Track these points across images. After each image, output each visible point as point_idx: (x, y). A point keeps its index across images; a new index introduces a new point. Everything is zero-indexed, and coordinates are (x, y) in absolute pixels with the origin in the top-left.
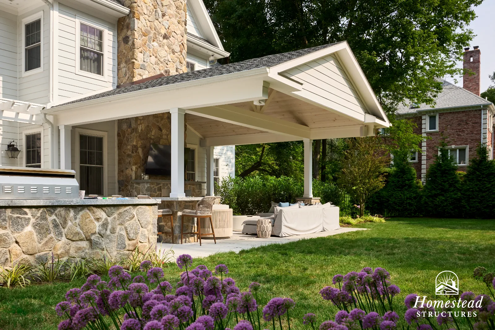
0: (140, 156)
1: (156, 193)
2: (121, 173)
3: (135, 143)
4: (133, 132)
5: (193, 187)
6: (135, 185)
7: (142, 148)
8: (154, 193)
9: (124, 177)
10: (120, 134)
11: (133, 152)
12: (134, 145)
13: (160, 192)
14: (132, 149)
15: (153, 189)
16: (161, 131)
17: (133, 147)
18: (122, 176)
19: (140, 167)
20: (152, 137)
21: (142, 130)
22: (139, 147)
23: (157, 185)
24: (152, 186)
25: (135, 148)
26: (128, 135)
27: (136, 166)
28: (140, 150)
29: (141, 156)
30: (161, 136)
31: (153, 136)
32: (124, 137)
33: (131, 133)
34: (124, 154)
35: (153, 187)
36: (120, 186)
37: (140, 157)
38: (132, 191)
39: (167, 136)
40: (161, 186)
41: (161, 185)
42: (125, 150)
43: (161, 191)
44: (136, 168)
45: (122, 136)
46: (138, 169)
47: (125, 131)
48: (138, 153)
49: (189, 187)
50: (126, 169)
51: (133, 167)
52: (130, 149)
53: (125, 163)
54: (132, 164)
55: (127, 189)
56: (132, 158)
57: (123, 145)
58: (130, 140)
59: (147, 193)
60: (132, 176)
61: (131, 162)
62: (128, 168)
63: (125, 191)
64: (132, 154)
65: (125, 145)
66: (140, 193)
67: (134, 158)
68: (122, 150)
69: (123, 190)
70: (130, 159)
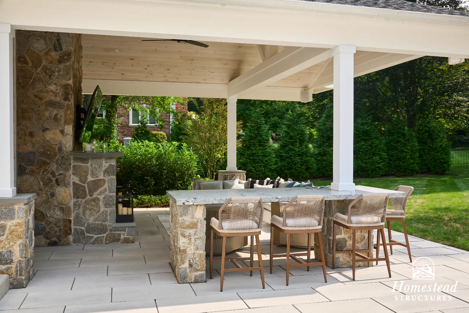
2: (28, 138)
9: (38, 145)
17: (65, 89)
18: (29, 144)
26: (50, 63)
33: (60, 61)
34: (36, 99)
38: (61, 174)
42: (41, 91)
45: (30, 64)
47: (42, 53)
50: (43, 131)
51: (66, 127)
52: (58, 91)
53: (40, 119)
54: (62, 122)
55: (47, 169)
56: (64, 110)
57: (32, 80)
58: (57, 74)
59: (109, 177)
60: (61, 145)
61: (59, 117)
62: (49, 128)
63: (41, 174)
64: (62, 101)
65: (41, 83)
66: (87, 178)
67: (71, 111)
68: (32, 91)
69: (32, 173)
70: (58, 111)
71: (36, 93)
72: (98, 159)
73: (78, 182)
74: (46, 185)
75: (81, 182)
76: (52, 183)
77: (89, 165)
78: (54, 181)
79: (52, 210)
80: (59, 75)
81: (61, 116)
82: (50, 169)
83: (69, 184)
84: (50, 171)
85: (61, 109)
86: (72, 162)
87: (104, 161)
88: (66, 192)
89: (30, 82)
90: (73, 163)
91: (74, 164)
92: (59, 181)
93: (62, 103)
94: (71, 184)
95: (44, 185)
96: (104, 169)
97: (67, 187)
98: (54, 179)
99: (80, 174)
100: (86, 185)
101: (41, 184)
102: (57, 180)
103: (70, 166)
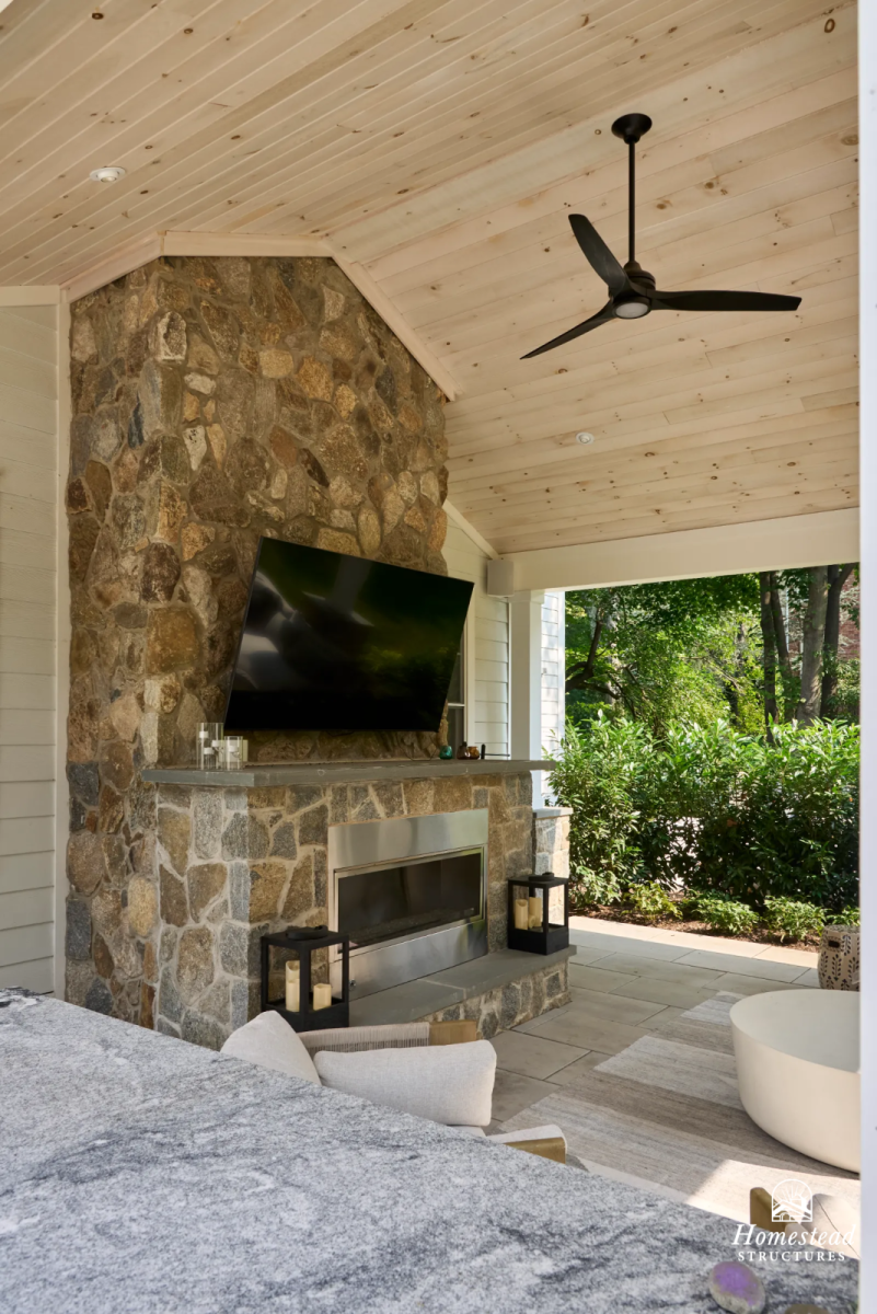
0: (196, 617)
1: (291, 854)
2: (86, 723)
3: (159, 537)
4: (150, 467)
5: (494, 796)
6: (162, 803)
7: (204, 567)
8: (276, 860)
9: (101, 743)
10: (80, 488)
11: (147, 594)
12: (157, 547)
13: (320, 848)
14: (147, 574)
15: (272, 831)
16: (324, 482)
17: (147, 560)
18: (88, 740)
19: (191, 684)
20: (273, 510)
21: (207, 458)
22: (192, 562)
23: (298, 804)
24: (265, 814)
25: (166, 567)
26: (125, 487)
27: (169, 679)
28: (196, 584)
29: (204, 616)
30: (324, 507)
31: (276, 502)
32: (101, 508)
33: (141, 477)
34: (100, 605)
35: (275, 819)
36: (79, 799)
37: (196, 627)
38: (139, 836)
39: (356, 517)
40: (322, 810)
41: (327, 799)
42: (109, 581)
43: (325, 841)
44: (170, 693)
45: (91, 503)
46: (178, 698)
47: (110, 465)
48: (184, 597)
49: (478, 793)
50: (112, 699)
51: (147, 682)
52: (136, 573)
53: (105, 664)
54: (141, 669)
55: (114, 819)
56: (144, 630)
57: (95, 550)
58: (133, 518)
59: (233, 862)
60: (140, 743)
61: (136, 653)
62: (120, 689)
63: (105, 829)
64: (143, 602)
65: (110, 553)
66: (186, 856)
67: (157, 631)
68: (94, 581)
69: (93, 825)
70: (134, 634)
71: (101, 588)
72: (210, 791)
73: (168, 867)
74: (113, 864)
75: (175, 866)
76: (124, 863)
77: (190, 812)
78: (127, 857)
79: (124, 946)
80: (138, 521)
81: (142, 650)
82: (120, 817)
83: (151, 872)
84: (123, 825)
85: (141, 627)
86: (157, 801)
87: (223, 803)
88: (144, 896)
89: (93, 556)
90: (160, 802)
91: (162, 806)
92: (135, 856)
93: (144, 608)
94: (156, 870)
95: (111, 864)
96: (223, 829)
97: (149, 880)
98: (127, 849)
99: (171, 839)
100: (184, 880)
101: (107, 860)
102: (131, 855)
103: (153, 811)
